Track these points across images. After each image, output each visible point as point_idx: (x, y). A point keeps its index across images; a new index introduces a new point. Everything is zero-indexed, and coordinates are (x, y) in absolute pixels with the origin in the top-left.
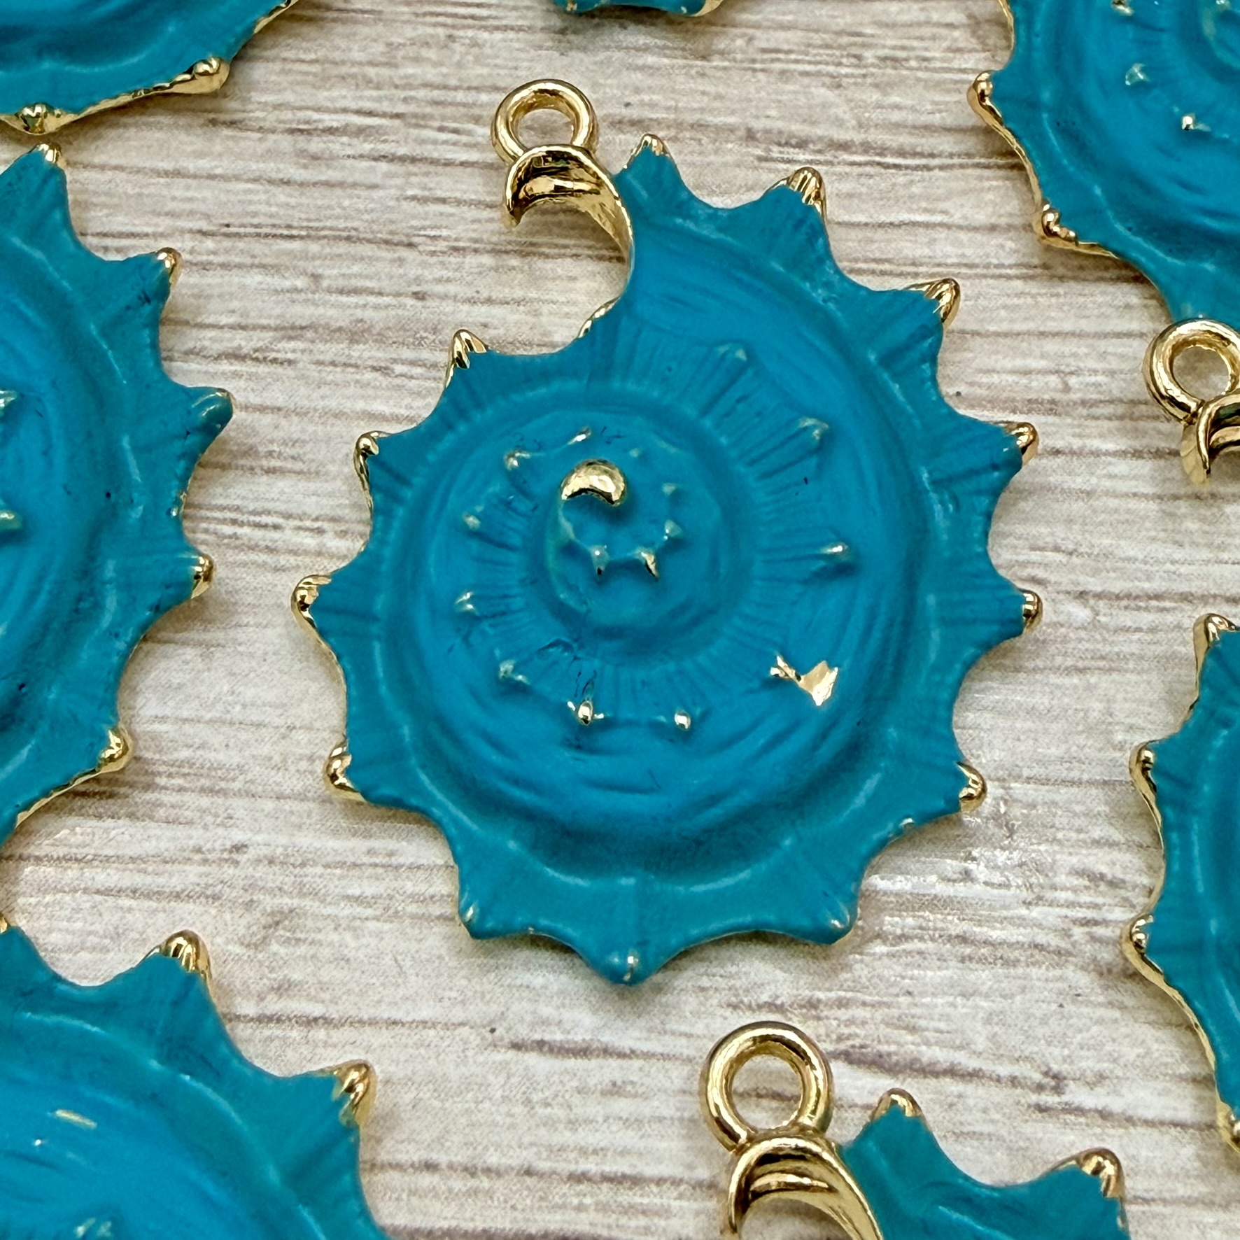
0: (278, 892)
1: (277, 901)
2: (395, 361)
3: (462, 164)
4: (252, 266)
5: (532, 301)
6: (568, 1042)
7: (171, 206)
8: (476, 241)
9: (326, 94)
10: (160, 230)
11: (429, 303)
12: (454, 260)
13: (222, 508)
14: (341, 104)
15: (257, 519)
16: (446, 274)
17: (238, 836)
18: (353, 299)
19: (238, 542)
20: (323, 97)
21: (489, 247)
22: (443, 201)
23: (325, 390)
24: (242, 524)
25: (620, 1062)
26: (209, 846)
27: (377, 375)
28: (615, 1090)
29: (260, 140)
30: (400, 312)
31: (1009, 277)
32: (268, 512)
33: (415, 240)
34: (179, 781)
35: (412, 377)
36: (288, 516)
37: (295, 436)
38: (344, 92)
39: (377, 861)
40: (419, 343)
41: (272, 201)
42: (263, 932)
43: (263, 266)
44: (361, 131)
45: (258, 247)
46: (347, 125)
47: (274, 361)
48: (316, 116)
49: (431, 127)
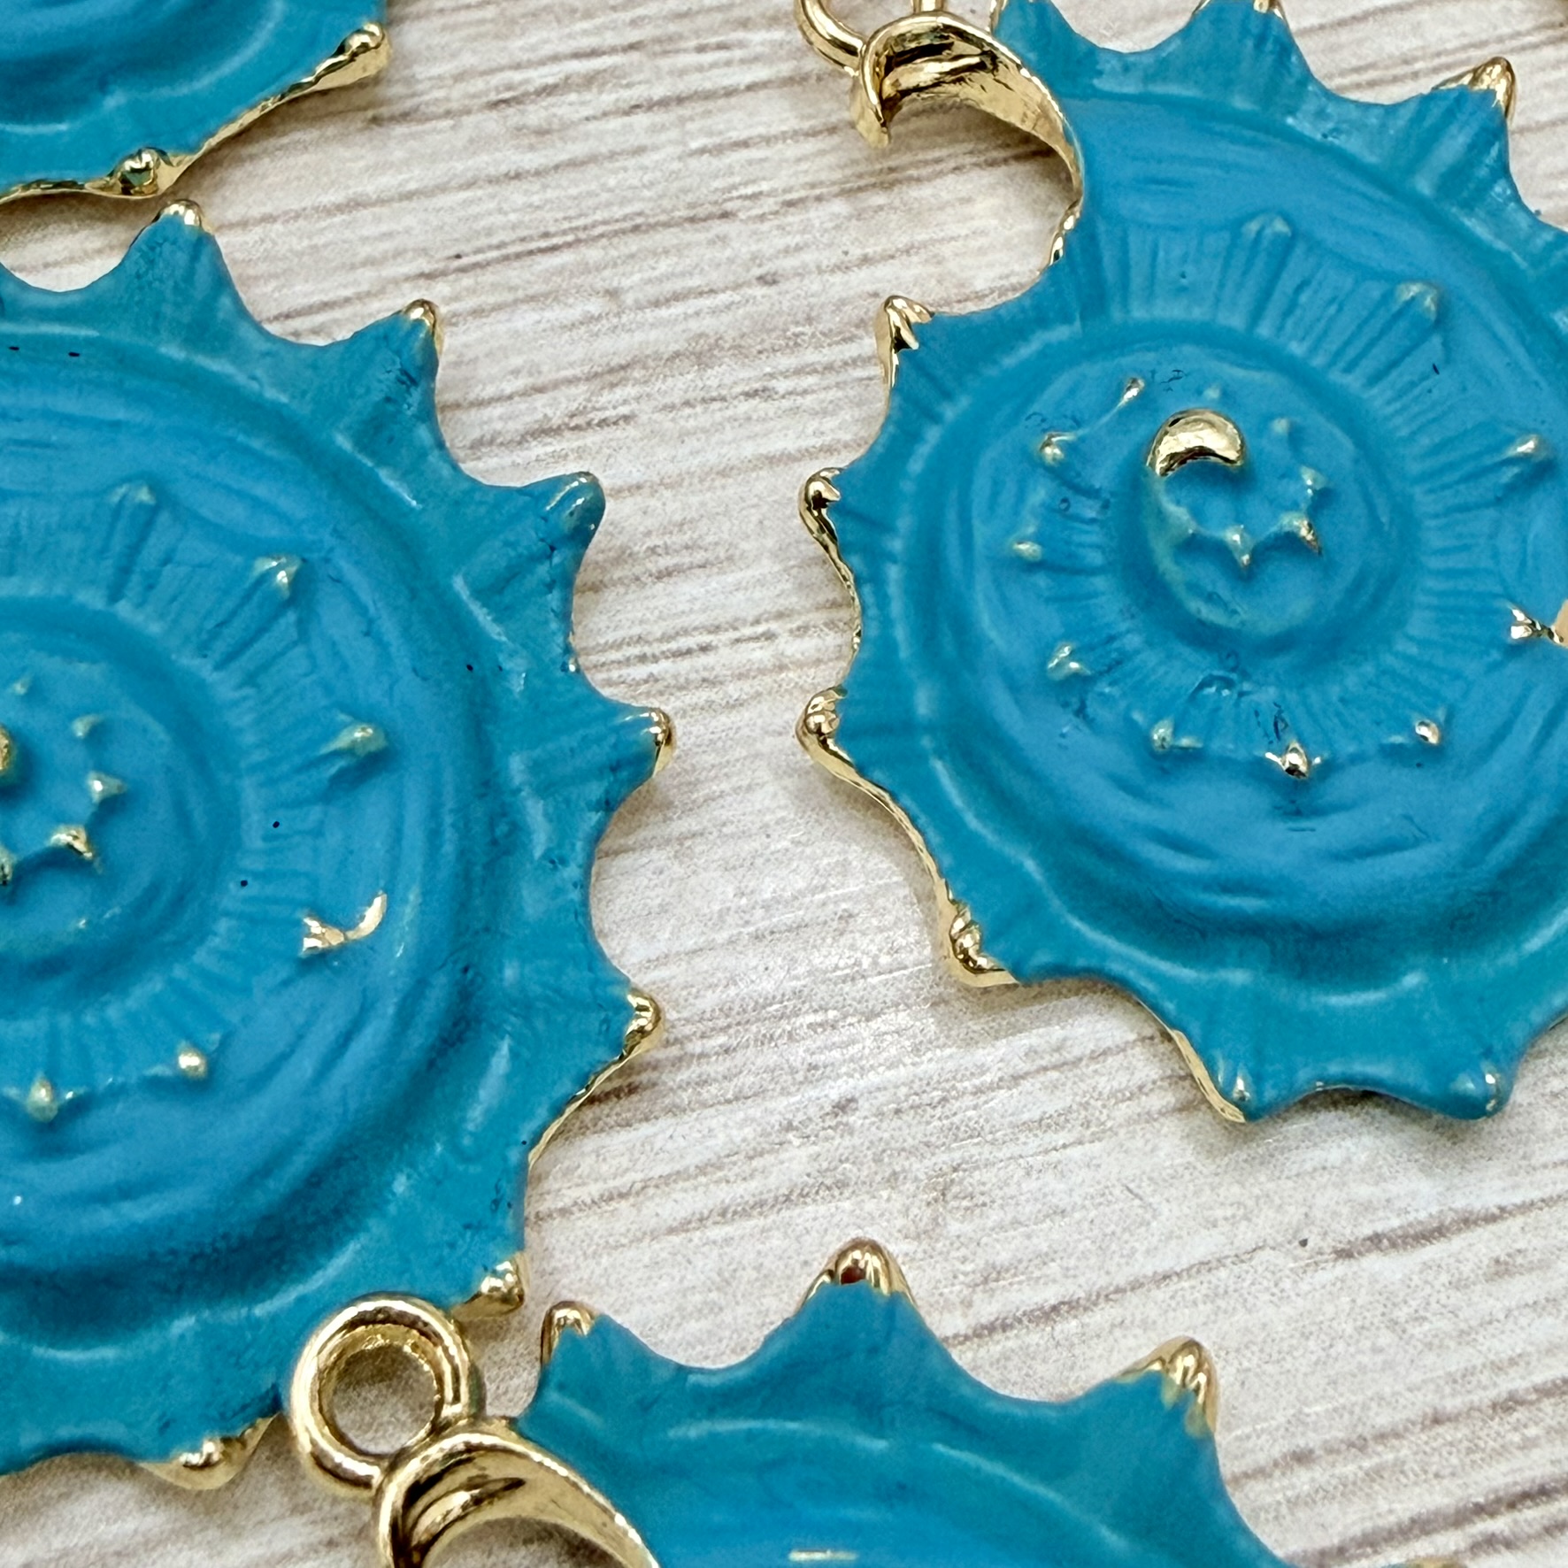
0: (923, 1149)
1: (926, 1162)
2: (772, 376)
3: (751, 88)
4: (516, 302)
5: (924, 245)
6: (1410, 1225)
7: (365, 251)
8: (813, 186)
9: (520, 43)
10: (365, 287)
11: (783, 286)
12: (794, 218)
13: (617, 646)
14: (547, 50)
15: (673, 646)
16: (792, 241)
17: (835, 1090)
18: (677, 309)
19: (660, 686)
20: (517, 46)
21: (836, 189)
22: (745, 144)
23: (692, 443)
24: (655, 659)
25: (1492, 1227)
26: (800, 1117)
27: (755, 402)
28: (1501, 1269)
29: (453, 128)
30: (750, 308)
31: (1535, 46)
32: (686, 632)
33: (729, 206)
34: (722, 1039)
35: (805, 392)
36: (717, 629)
37: (678, 518)
38: (545, 34)
39: (1044, 1063)
40: (795, 344)
41: (505, 207)
42: (929, 1211)
43: (532, 299)
44: (590, 80)
45: (515, 274)
46: (567, 78)
47: (603, 423)
48: (517, 76)
49: (685, 51)
